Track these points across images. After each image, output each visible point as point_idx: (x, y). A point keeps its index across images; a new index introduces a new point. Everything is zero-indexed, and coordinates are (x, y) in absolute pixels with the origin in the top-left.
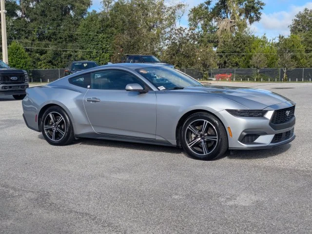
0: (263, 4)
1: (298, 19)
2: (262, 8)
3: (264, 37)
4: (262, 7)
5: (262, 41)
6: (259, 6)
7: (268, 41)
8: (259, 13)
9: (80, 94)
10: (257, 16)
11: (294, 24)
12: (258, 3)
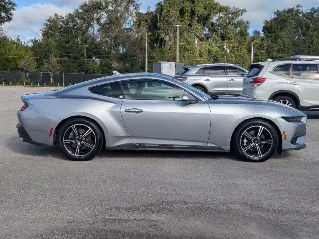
0: (14, 5)
1: (49, 23)
2: (14, 9)
3: (19, 40)
4: (14, 7)
5: (17, 44)
6: (11, 6)
7: (23, 44)
8: (11, 14)
9: (113, 104)
10: (8, 16)
11: (45, 28)
12: (10, 3)
